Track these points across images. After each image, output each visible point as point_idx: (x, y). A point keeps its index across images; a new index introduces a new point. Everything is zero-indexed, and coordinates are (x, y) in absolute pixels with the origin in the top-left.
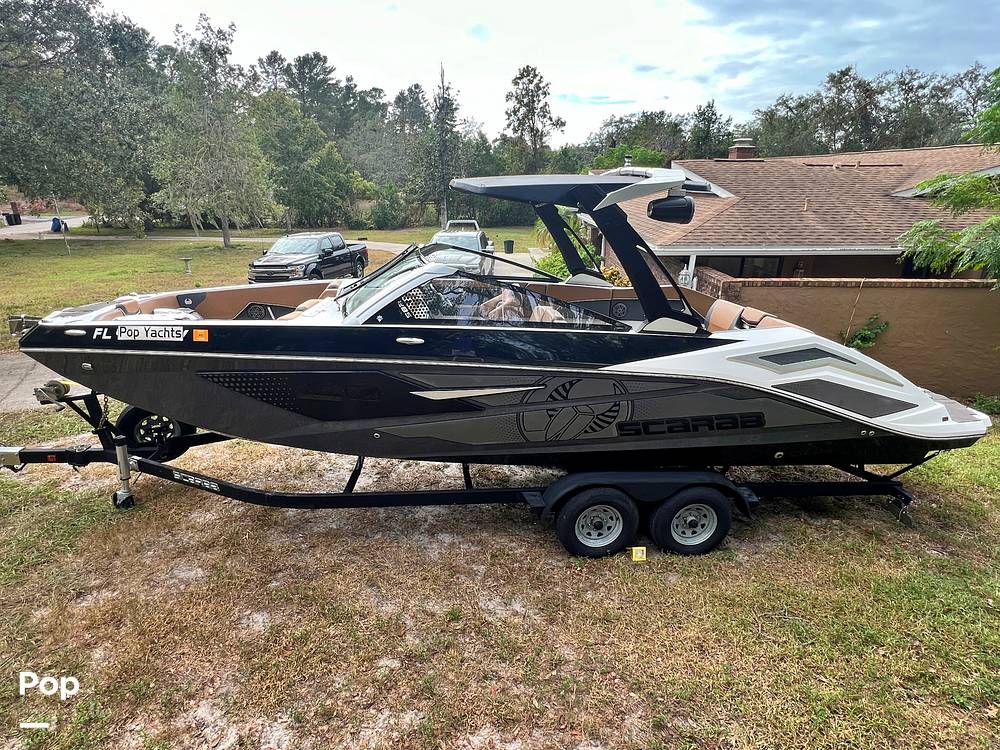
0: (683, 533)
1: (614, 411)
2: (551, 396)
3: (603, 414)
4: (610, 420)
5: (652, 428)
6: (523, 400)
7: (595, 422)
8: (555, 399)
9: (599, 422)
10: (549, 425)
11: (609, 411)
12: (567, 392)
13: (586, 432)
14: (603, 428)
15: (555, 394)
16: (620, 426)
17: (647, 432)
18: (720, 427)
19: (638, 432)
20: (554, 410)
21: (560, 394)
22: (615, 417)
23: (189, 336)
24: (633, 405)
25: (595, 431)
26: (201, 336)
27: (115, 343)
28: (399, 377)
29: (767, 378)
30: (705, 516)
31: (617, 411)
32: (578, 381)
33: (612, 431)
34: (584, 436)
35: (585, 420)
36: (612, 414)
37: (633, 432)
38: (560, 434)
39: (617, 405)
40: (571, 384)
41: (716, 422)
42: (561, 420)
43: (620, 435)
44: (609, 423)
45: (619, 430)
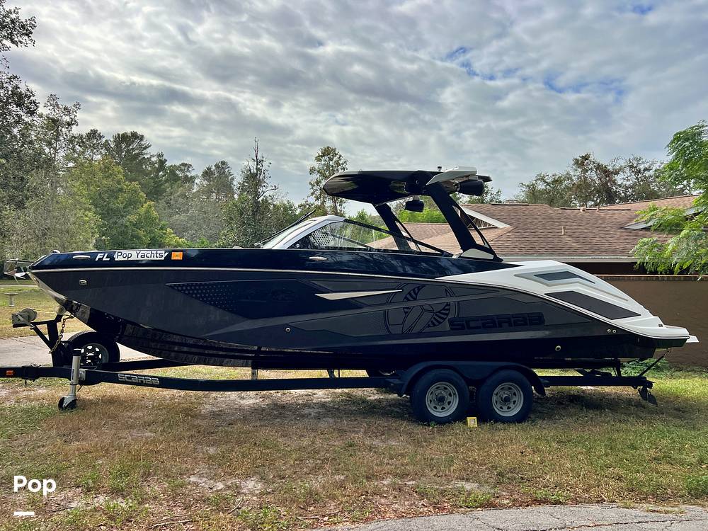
0: (501, 408)
1: (447, 310)
2: (406, 298)
3: (439, 312)
4: (444, 316)
5: (472, 324)
6: (388, 299)
7: (434, 318)
8: (408, 300)
9: (437, 318)
10: (404, 320)
11: (444, 309)
12: (416, 295)
13: (429, 326)
14: (440, 323)
15: (408, 296)
16: (451, 322)
17: (469, 328)
18: (516, 324)
19: (463, 327)
20: (408, 308)
21: (412, 297)
22: (447, 314)
23: (169, 256)
24: (459, 305)
25: (434, 325)
26: (177, 256)
27: (112, 262)
28: (309, 283)
29: (541, 289)
30: (515, 394)
31: (449, 310)
32: (423, 287)
33: (446, 326)
34: (427, 330)
35: (427, 317)
36: (447, 312)
37: (460, 326)
38: (411, 328)
39: (448, 304)
40: (419, 289)
41: (512, 320)
42: (413, 317)
43: (451, 329)
44: (444, 319)
45: (450, 325)
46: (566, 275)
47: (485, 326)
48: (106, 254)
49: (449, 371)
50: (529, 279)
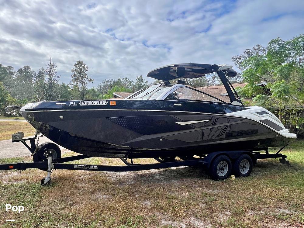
0: (241, 170)
2: (212, 123)
3: (223, 130)
4: (225, 132)
5: (233, 135)
6: (205, 125)
7: (221, 133)
8: (213, 124)
11: (225, 128)
12: (216, 122)
13: (218, 136)
15: (213, 123)
17: (232, 136)
18: (248, 134)
20: (212, 128)
22: (226, 131)
23: (109, 103)
24: (231, 126)
25: (220, 136)
27: (79, 107)
28: (173, 117)
29: (258, 119)
30: (246, 164)
31: (227, 128)
32: (219, 118)
33: (224, 136)
34: (217, 138)
35: (219, 132)
36: (226, 129)
37: (229, 136)
38: (211, 137)
39: (227, 126)
40: (217, 119)
41: (247, 132)
42: (213, 132)
43: (226, 137)
44: (224, 133)
45: (226, 135)
46: (264, 113)
47: (237, 135)
48: (75, 102)
49: (224, 156)
50: (254, 114)
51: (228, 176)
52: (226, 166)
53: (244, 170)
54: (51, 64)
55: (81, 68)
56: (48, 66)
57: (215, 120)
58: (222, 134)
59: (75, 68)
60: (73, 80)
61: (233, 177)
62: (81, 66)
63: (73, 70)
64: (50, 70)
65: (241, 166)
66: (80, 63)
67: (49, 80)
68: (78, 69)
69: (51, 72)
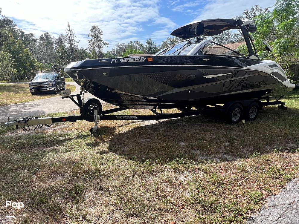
5: (248, 86)
6: (227, 77)
7: (238, 84)
10: (229, 85)
11: (242, 80)
12: (236, 75)
13: (236, 88)
15: (233, 76)
18: (259, 85)
20: (231, 80)
22: (242, 82)
23: (146, 60)
24: (247, 78)
25: (237, 87)
26: (150, 59)
27: (120, 64)
28: (202, 71)
29: (269, 71)
30: (254, 111)
31: (244, 81)
32: (239, 71)
34: (235, 89)
35: (237, 84)
37: (244, 87)
38: (230, 89)
39: (244, 78)
40: (237, 72)
41: (259, 83)
42: (232, 84)
43: (241, 88)
44: (241, 84)
45: (242, 87)
46: (275, 66)
47: (251, 87)
48: (116, 60)
49: (239, 104)
50: (267, 67)
51: (240, 120)
52: (239, 112)
53: (251, 115)
54: (69, 29)
55: (96, 32)
56: (67, 32)
57: (236, 73)
58: (239, 86)
59: (91, 33)
60: (90, 45)
61: (243, 121)
62: (96, 31)
63: (89, 35)
64: (70, 35)
65: (250, 112)
66: (94, 28)
67: (70, 45)
68: (94, 34)
69: (71, 38)
